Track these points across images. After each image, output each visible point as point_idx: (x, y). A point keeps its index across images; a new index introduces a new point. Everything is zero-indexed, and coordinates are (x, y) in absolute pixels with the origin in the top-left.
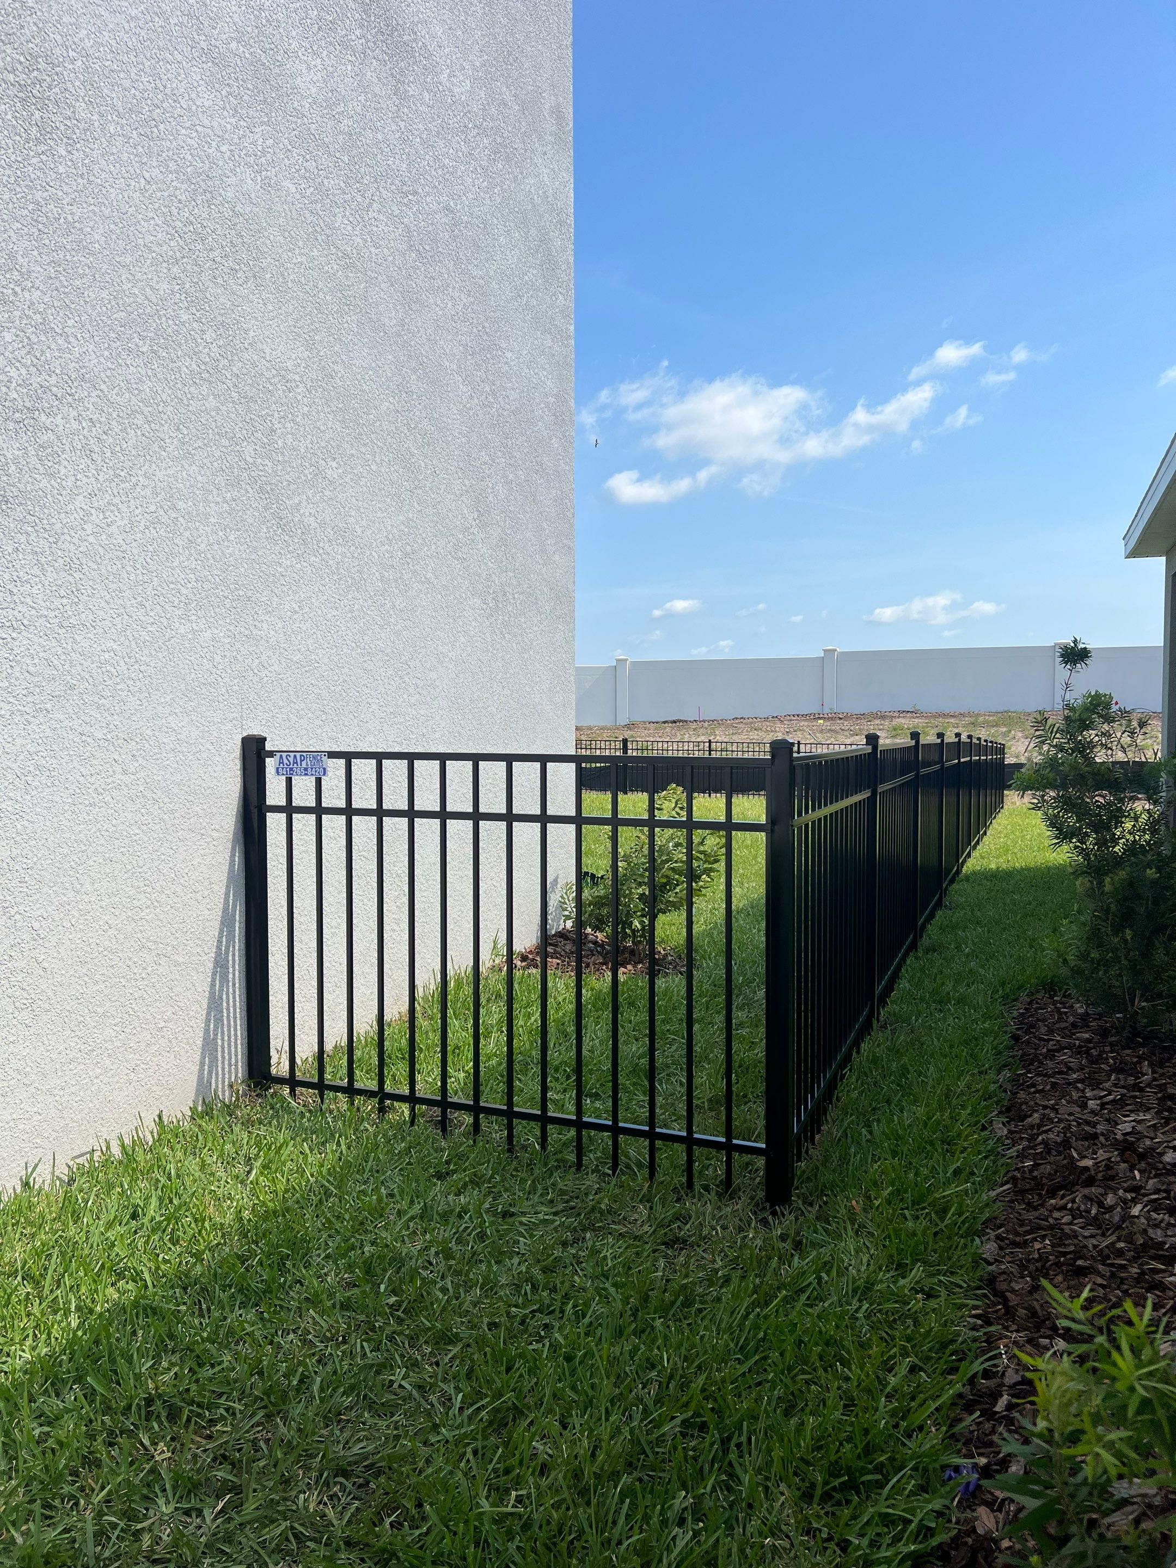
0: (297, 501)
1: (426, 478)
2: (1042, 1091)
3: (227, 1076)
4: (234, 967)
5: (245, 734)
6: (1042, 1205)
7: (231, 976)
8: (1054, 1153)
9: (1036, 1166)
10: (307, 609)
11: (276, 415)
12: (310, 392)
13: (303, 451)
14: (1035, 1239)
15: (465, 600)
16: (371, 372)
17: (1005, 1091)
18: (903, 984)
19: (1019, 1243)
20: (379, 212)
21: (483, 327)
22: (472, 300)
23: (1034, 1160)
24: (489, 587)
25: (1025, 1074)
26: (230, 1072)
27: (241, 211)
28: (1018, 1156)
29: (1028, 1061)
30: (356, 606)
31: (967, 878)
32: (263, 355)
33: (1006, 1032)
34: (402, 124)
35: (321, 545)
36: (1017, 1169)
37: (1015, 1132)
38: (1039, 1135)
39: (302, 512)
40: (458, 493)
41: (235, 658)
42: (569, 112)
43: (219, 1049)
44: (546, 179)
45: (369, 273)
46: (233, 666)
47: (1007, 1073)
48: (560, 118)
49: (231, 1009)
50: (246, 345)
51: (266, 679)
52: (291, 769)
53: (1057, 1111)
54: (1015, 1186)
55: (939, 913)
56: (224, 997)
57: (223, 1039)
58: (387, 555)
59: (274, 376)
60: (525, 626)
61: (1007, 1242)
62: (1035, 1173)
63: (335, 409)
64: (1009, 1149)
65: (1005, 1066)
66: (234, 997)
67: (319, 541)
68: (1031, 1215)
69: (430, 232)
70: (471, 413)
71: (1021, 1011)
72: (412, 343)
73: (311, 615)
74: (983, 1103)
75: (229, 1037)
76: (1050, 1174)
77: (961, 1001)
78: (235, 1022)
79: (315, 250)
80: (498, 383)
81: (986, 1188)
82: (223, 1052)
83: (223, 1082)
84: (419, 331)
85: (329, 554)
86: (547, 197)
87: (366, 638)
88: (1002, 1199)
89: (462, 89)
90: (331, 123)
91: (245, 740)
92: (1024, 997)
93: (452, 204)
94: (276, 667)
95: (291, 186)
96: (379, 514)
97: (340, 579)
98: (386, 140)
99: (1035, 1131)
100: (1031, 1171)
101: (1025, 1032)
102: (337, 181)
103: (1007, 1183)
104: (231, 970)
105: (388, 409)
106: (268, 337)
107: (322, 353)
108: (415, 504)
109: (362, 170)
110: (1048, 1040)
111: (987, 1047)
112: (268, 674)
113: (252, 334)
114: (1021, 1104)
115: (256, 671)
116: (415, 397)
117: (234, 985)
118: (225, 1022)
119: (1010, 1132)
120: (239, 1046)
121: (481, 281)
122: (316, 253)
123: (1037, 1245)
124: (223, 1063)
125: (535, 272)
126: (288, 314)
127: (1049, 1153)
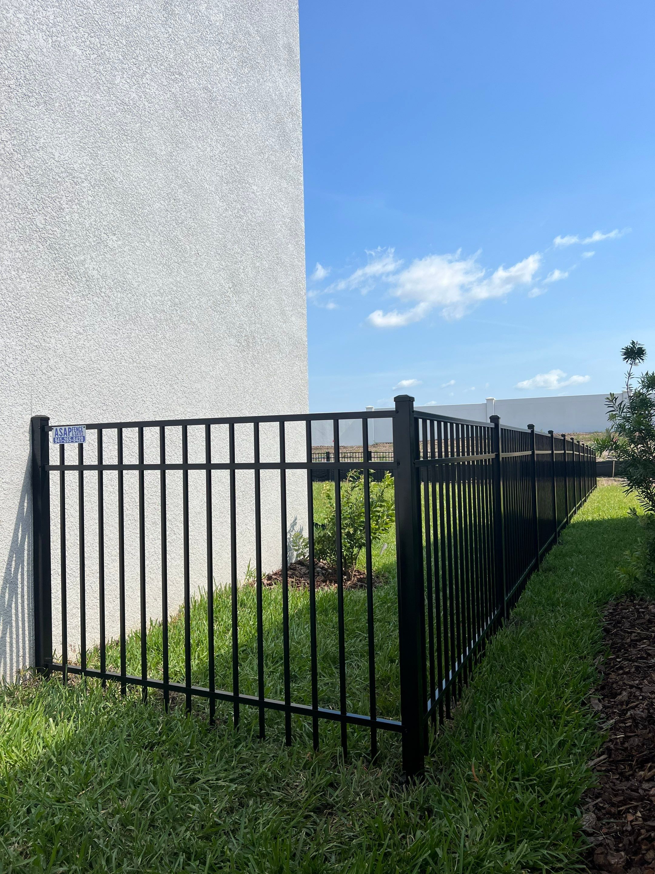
0: (82, 258)
1: (191, 257)
2: (627, 673)
3: (15, 665)
4: (22, 583)
5: (34, 415)
6: (633, 775)
7: (19, 590)
8: (641, 727)
9: (626, 738)
10: (91, 333)
11: (64, 198)
12: (94, 188)
13: (87, 226)
14: (627, 811)
15: (223, 339)
16: (145, 182)
17: (600, 672)
18: (527, 594)
19: (614, 814)
20: (151, 80)
21: (235, 167)
22: (226, 149)
23: (625, 732)
24: (240, 332)
25: (614, 659)
26: (18, 662)
27: (34, 58)
28: (611, 729)
29: (616, 649)
30: (133, 335)
31: (574, 525)
32: (52, 156)
33: (599, 626)
34: (170, 30)
35: (103, 290)
36: (611, 740)
37: (608, 707)
38: (628, 710)
39: (86, 266)
40: (216, 269)
41: (26, 361)
42: (297, 49)
43: (8, 645)
44: (281, 85)
45: (143, 118)
46: (24, 367)
47: (601, 658)
48: (290, 50)
49: (20, 615)
50: (37, 147)
51: (53, 378)
52: (63, 439)
53: (641, 689)
54: (610, 756)
55: (554, 547)
56: (13, 605)
57: (11, 637)
58: (159, 303)
59: (62, 172)
60: (270, 360)
61: (603, 811)
62: (626, 745)
63: (115, 201)
64: (604, 722)
65: (599, 652)
66: (23, 606)
67: (101, 288)
68: (623, 786)
69: (192, 101)
70: (226, 220)
71: (611, 611)
72: (179, 169)
73: (94, 337)
74: (583, 683)
75: (17, 636)
76: (638, 745)
77: (567, 604)
78: (23, 624)
79: (98, 95)
80: (247, 204)
81: (586, 758)
82: (11, 646)
83: (11, 669)
84: (184, 162)
85: (109, 297)
86: (282, 97)
87: (141, 356)
88: (599, 768)
89: (217, 18)
90: (111, 18)
91: (33, 420)
92: (612, 601)
93: (209, 86)
94: (63, 370)
95: (78, 51)
96: (152, 275)
97: (120, 315)
98: (156, 37)
99: (624, 707)
100: (622, 743)
101: (614, 626)
102: (116, 55)
103: (603, 753)
104: (20, 585)
105: (159, 208)
106: (56, 145)
107: (104, 164)
108: (182, 272)
109: (138, 52)
110: (631, 633)
111: (586, 638)
112: (55, 374)
113: (42, 140)
114: (613, 683)
115: (44, 371)
116: (181, 203)
117: (23, 596)
118: (14, 624)
119: (604, 707)
120: (27, 642)
121: (233, 139)
122: (98, 97)
123: (630, 817)
124: (11, 655)
125: (273, 140)
126: (74, 133)
127: (637, 726)
